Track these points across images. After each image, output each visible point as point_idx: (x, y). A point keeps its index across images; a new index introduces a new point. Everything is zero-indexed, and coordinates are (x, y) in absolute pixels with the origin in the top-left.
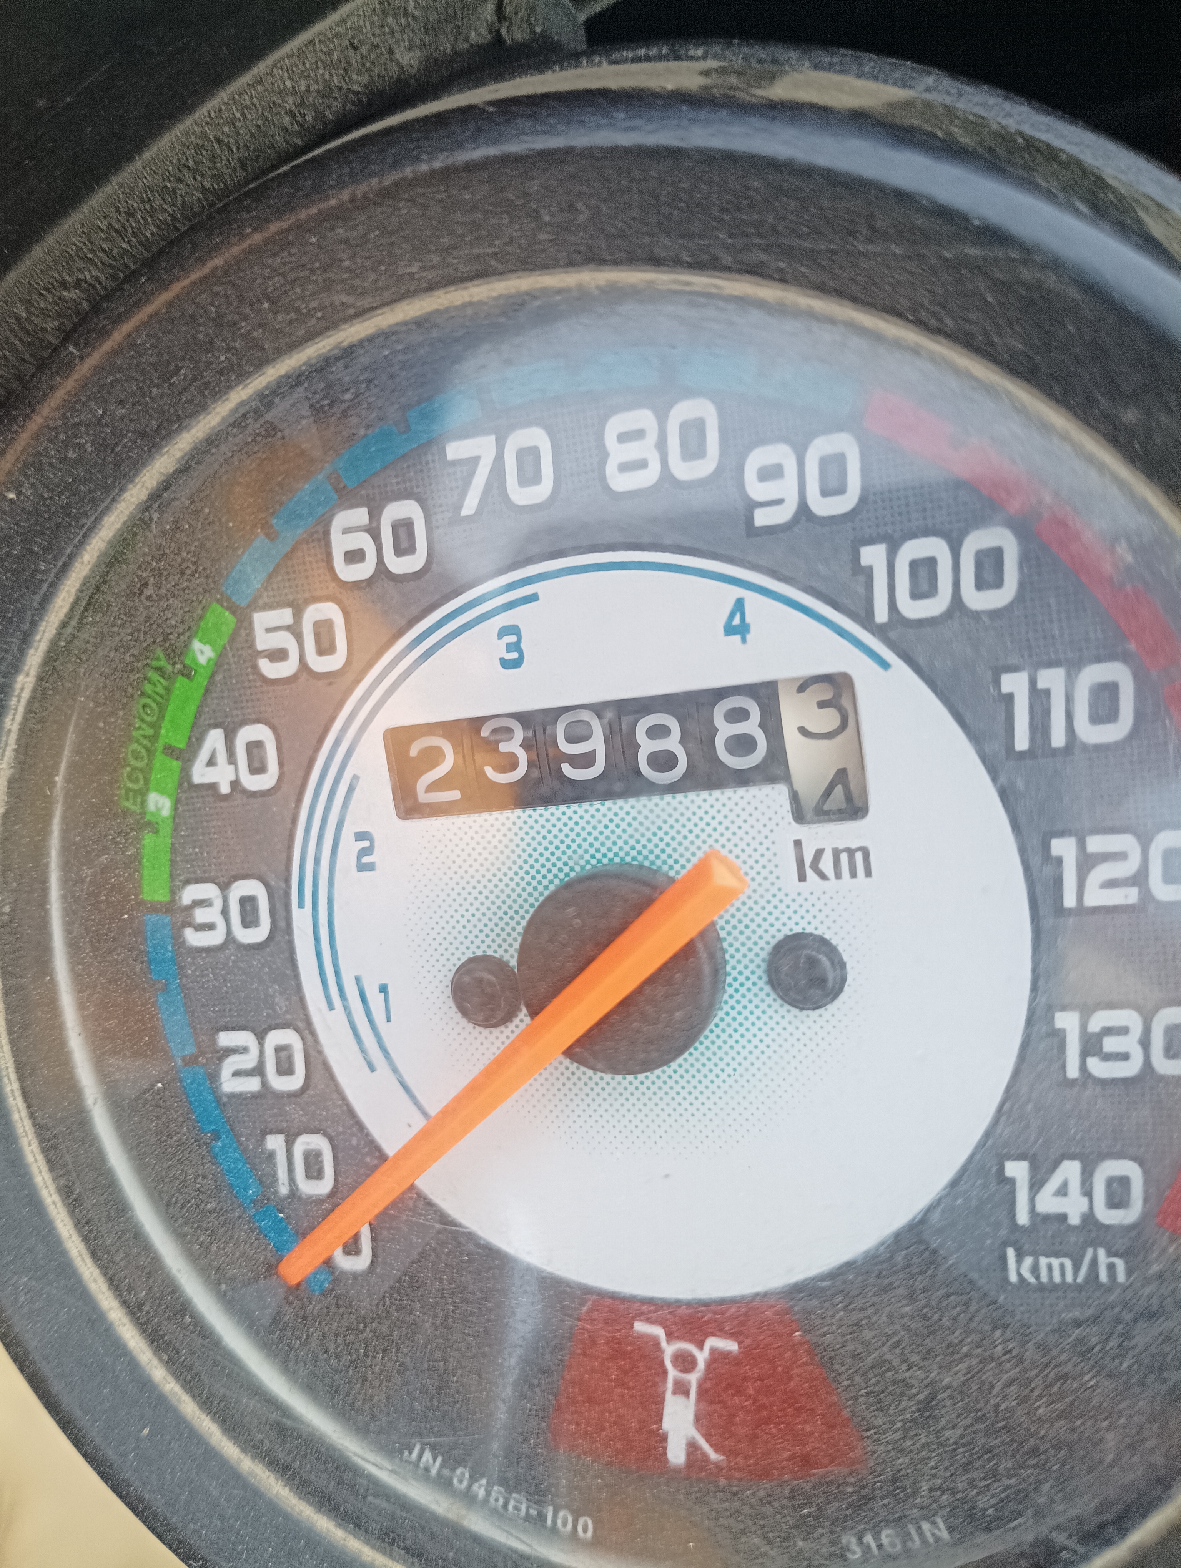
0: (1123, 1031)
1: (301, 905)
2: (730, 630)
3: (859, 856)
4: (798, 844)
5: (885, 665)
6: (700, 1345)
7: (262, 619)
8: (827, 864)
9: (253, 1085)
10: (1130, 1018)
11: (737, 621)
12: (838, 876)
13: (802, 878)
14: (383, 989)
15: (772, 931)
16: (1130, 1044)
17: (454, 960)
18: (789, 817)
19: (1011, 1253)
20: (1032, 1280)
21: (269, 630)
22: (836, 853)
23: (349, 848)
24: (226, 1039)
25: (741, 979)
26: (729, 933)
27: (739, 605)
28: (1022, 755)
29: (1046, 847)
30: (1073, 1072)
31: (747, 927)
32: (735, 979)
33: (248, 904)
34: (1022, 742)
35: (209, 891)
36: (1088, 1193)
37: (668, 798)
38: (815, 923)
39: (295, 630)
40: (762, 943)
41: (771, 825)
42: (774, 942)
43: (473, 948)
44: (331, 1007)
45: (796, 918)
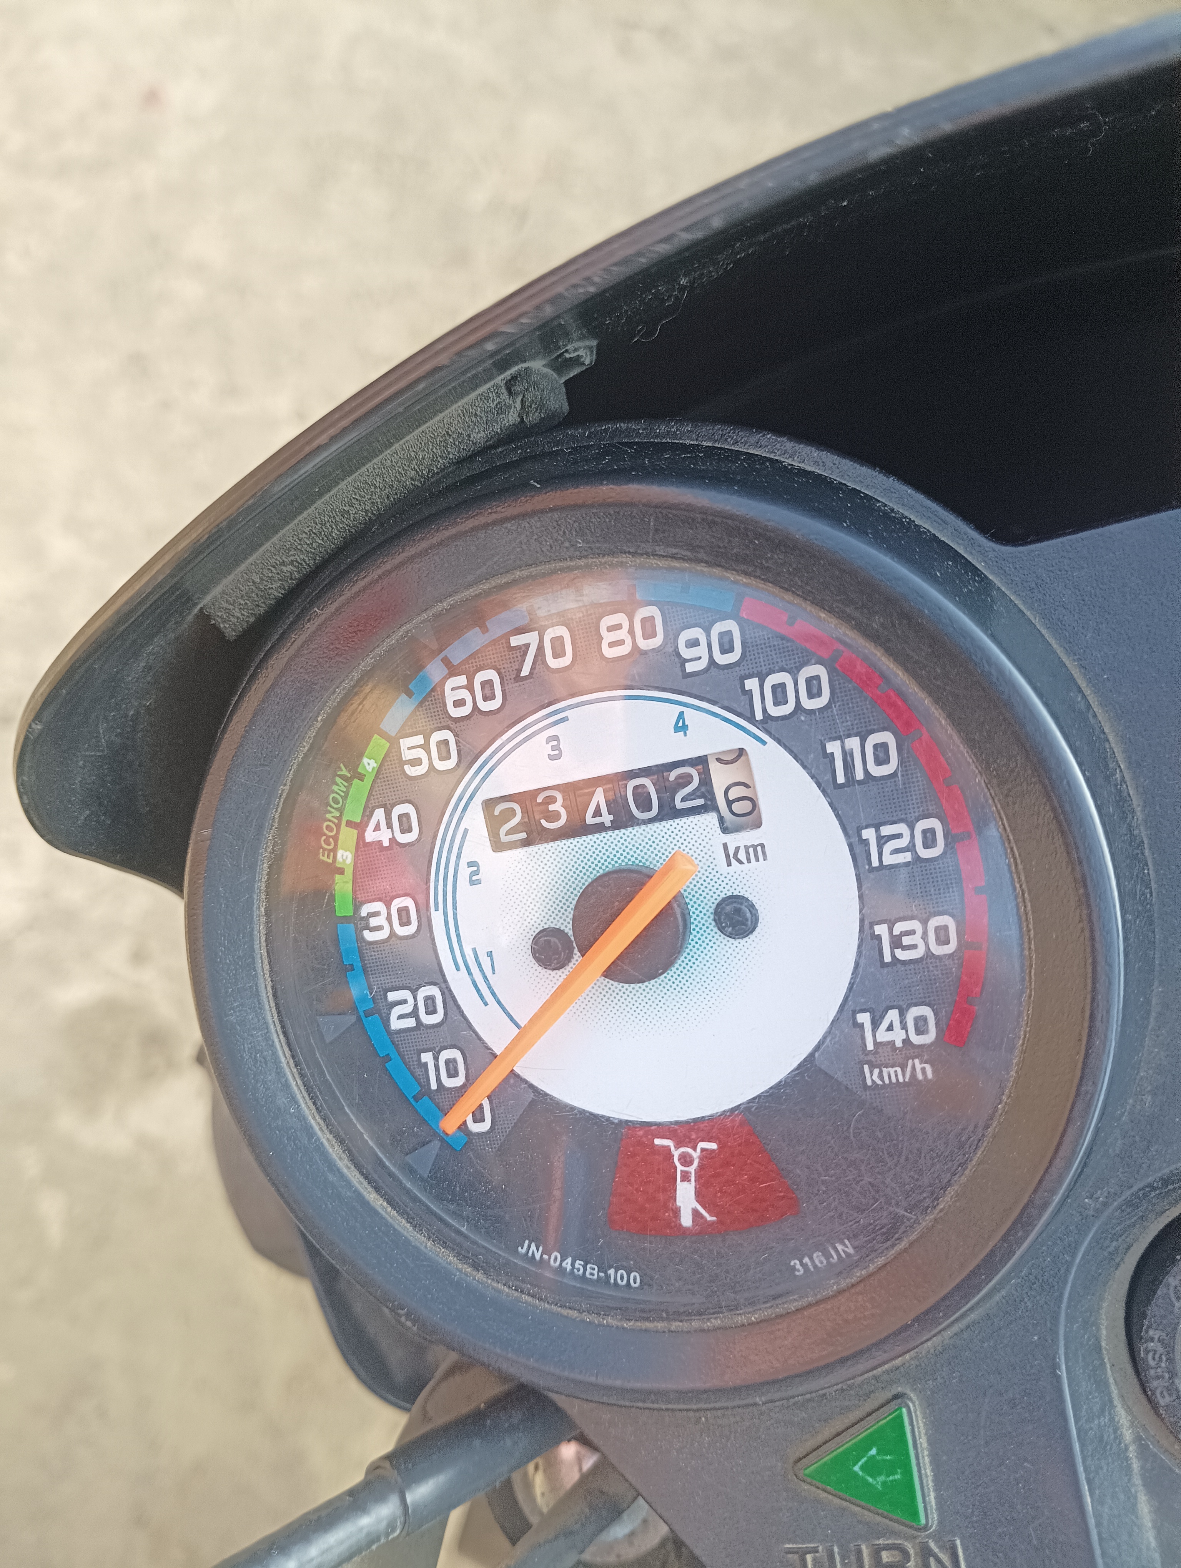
0: (912, 932)
1: (437, 910)
2: (677, 729)
3: (759, 848)
4: (725, 846)
5: (764, 743)
6: (695, 1149)
7: (405, 743)
8: (742, 855)
9: (411, 1023)
10: (915, 925)
11: (680, 724)
12: (749, 861)
13: (729, 864)
14: (490, 954)
15: (715, 896)
16: (916, 939)
17: (531, 932)
18: (719, 831)
19: (866, 1067)
20: (880, 1082)
21: (409, 748)
22: (747, 848)
23: (465, 872)
24: (392, 996)
25: (700, 925)
26: (691, 900)
27: (681, 714)
28: (842, 786)
29: (860, 836)
30: (888, 958)
31: (701, 895)
32: (697, 926)
33: (403, 912)
34: (841, 779)
35: (378, 906)
36: (904, 1027)
37: (650, 826)
38: (739, 889)
39: (426, 747)
40: (710, 904)
41: (709, 836)
42: (716, 902)
43: (542, 924)
44: (458, 969)
45: (728, 887)
